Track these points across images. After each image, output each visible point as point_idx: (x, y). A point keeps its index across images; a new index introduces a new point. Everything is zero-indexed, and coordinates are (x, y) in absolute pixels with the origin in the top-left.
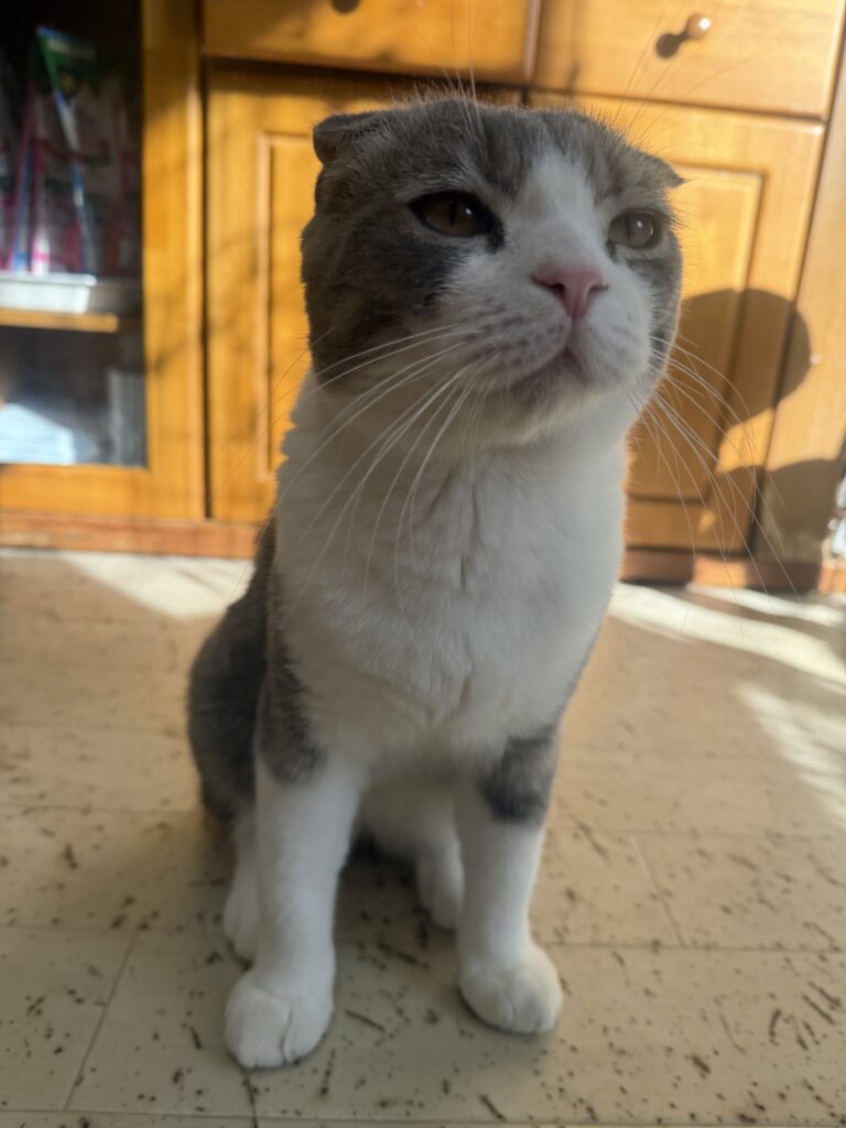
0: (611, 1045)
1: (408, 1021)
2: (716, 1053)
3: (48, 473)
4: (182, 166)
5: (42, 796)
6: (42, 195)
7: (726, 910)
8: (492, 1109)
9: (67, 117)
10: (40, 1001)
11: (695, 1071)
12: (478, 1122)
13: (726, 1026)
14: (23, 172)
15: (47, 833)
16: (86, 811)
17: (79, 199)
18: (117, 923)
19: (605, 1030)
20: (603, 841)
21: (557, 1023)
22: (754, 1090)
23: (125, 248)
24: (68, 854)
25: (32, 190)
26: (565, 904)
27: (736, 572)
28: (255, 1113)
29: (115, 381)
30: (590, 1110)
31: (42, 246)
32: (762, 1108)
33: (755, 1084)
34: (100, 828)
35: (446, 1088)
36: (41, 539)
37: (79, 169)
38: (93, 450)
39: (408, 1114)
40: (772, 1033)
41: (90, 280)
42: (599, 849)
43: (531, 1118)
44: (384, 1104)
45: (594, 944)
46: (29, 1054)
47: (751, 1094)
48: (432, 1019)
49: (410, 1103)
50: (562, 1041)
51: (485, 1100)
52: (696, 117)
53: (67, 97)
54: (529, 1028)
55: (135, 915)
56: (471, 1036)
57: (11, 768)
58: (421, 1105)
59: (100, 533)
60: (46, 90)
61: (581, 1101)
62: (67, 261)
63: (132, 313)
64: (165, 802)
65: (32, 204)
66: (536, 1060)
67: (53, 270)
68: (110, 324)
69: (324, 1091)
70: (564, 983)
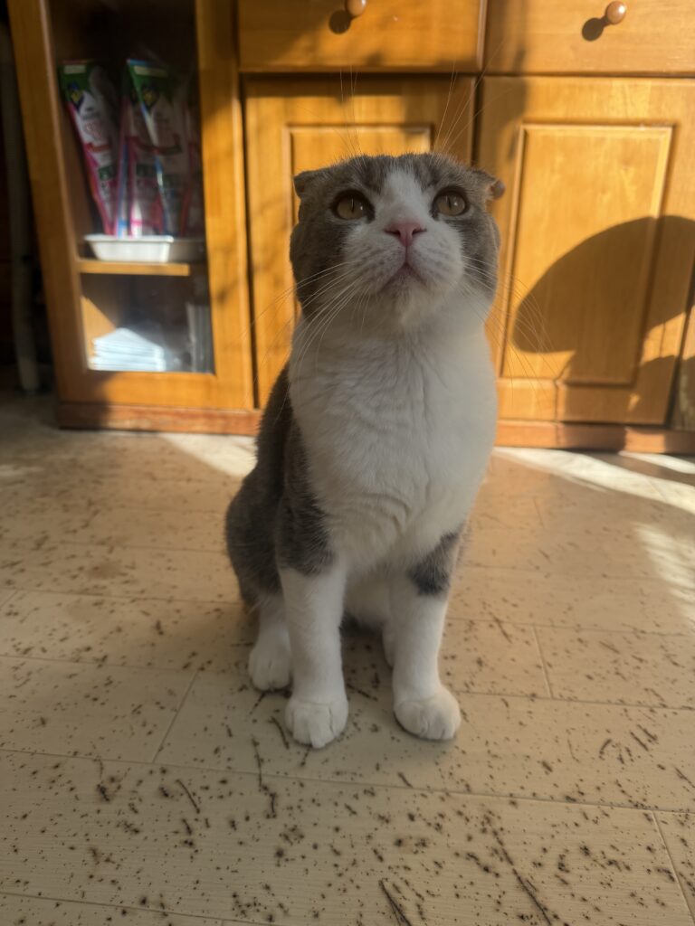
0: (489, 752)
1: (359, 730)
2: (559, 761)
3: (149, 377)
4: (230, 154)
5: (142, 592)
6: (135, 178)
7: (589, 677)
8: (405, 780)
9: (150, 122)
10: (140, 706)
11: (542, 770)
12: (396, 787)
13: (570, 746)
14: (122, 162)
15: (146, 614)
16: (170, 601)
17: (160, 181)
18: (186, 667)
19: (487, 743)
20: (509, 629)
21: (455, 737)
22: (580, 783)
23: (193, 213)
24: (158, 626)
25: (129, 174)
26: (475, 667)
28: (260, 771)
29: (191, 310)
30: (467, 786)
31: (137, 215)
32: (582, 794)
33: (581, 780)
34: (178, 611)
35: (378, 767)
36: (145, 424)
37: (160, 158)
38: (177, 361)
39: (352, 779)
40: (602, 753)
41: (170, 239)
42: (505, 634)
43: (428, 787)
44: (338, 773)
45: (490, 693)
46: (133, 734)
47: (577, 786)
48: (375, 729)
49: (355, 774)
50: (457, 747)
51: (401, 776)
53: (149, 108)
55: (197, 662)
56: (398, 741)
57: (124, 575)
58: (361, 775)
59: (184, 419)
60: (135, 101)
61: (462, 780)
62: (154, 226)
63: (199, 261)
64: (220, 596)
65: (129, 184)
66: (438, 757)
67: (145, 233)
68: (183, 270)
69: (303, 764)
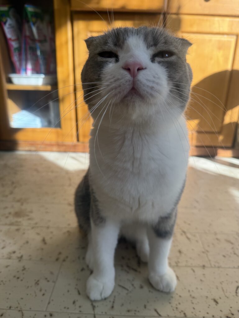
0: (191, 295)
1: (135, 288)
2: (220, 298)
3: (34, 130)
4: (67, 43)
5: (36, 224)
6: (29, 52)
7: (224, 256)
8: (158, 313)
9: (34, 30)
10: (38, 281)
11: (214, 303)
12: (154, 316)
13: (223, 290)
14: (23, 46)
15: (38, 234)
16: (48, 228)
17: (39, 53)
18: (57, 260)
19: (189, 291)
20: (189, 236)
21: (176, 289)
22: (231, 309)
23: (52, 66)
24: (44, 241)
25: (26, 50)
26: (178, 254)
27: (229, 153)
28: (94, 312)
29: (51, 104)
30: (185, 314)
31: (29, 66)
32: (233, 314)
33: (231, 307)
34: (52, 232)
35: (145, 307)
36: (33, 148)
37: (38, 45)
38: (46, 124)
39: (135, 314)
40: (236, 293)
41: (43, 76)
42: (188, 238)
43: (168, 316)
44: (129, 311)
45: (186, 266)
46: (36, 296)
48: (141, 287)
49: (136, 311)
50: (177, 294)
51: (156, 310)
52: (217, 19)
53: (34, 24)
54: (168, 291)
55: (62, 257)
56: (152, 292)
57: (28, 215)
58: (138, 311)
59: (49, 147)
60: (28, 22)
61: (182, 311)
62: (36, 71)
63: (54, 84)
64: (69, 225)
65: (26, 55)
66: (170, 299)
67: (33, 73)
68: (49, 88)
69: (113, 307)
70: (178, 278)
